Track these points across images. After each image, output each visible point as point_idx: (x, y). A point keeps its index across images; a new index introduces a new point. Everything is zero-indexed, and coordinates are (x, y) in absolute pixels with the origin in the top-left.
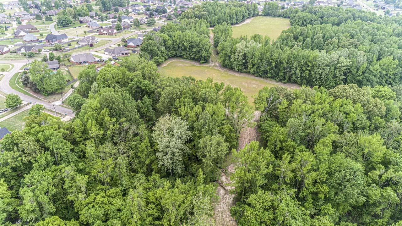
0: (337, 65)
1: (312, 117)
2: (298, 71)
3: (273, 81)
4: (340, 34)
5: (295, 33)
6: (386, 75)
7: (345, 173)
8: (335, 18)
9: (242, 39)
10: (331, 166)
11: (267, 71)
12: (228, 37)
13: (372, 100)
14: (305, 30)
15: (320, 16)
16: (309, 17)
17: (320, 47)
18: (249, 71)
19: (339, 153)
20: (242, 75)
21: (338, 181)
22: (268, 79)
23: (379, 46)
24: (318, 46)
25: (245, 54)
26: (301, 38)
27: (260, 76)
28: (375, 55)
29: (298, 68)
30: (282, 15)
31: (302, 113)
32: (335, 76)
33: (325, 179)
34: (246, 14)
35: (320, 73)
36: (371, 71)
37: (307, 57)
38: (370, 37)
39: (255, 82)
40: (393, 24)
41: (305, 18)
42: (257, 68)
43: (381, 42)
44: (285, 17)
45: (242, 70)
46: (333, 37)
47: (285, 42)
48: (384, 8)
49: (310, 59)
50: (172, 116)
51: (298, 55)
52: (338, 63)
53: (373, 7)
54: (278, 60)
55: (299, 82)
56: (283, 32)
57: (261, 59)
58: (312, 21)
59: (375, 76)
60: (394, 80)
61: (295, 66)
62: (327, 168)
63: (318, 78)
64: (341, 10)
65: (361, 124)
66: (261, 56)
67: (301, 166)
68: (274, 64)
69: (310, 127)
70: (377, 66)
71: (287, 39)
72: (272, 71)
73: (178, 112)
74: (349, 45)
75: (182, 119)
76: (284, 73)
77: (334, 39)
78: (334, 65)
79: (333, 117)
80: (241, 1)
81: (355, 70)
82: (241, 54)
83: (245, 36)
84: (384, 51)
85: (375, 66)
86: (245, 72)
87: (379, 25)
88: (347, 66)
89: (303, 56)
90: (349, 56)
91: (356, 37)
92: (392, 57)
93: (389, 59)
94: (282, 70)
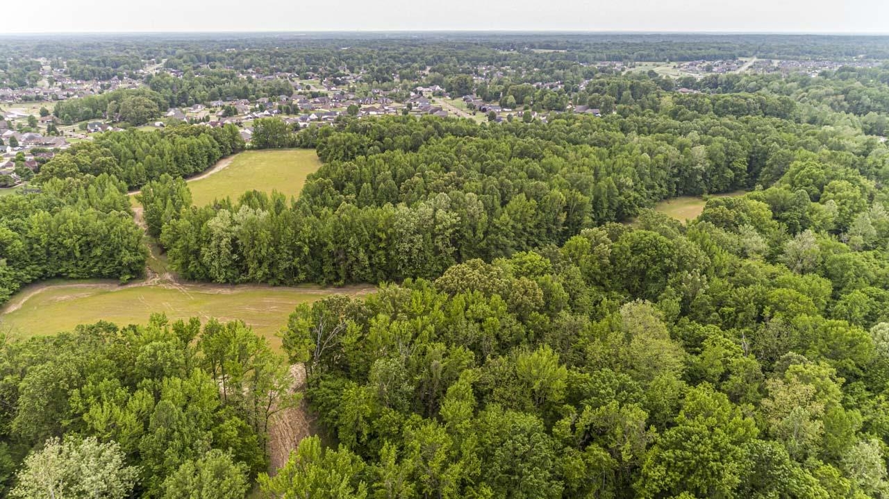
0: (435, 228)
1: (419, 345)
2: (362, 255)
3: (314, 287)
4: (423, 166)
5: (334, 176)
6: (524, 230)
7: (513, 443)
8: (405, 136)
9: (218, 207)
10: (483, 439)
11: (295, 268)
12: (183, 206)
13: (516, 282)
14: (354, 168)
15: (377, 136)
16: (355, 140)
17: (393, 197)
18: (253, 278)
19: (490, 406)
20: (237, 291)
21: (507, 467)
22: (303, 286)
23: (498, 178)
24: (388, 196)
25: (234, 240)
26: (351, 185)
27: (282, 283)
28: (495, 197)
29: (361, 249)
30: (297, 144)
31: (395, 343)
32: (437, 251)
33: (479, 471)
34: (214, 150)
35: (407, 250)
36: (497, 228)
37: (372, 222)
38: (478, 165)
39: (273, 300)
40: (507, 137)
41: (348, 144)
42: (271, 265)
43: (499, 170)
44: (305, 147)
45: (235, 279)
46: (413, 175)
47: (318, 198)
48: (484, 110)
49: (380, 225)
50: (69, 440)
51: (353, 220)
52: (436, 223)
53: (465, 109)
54: (314, 239)
55: (370, 277)
56: (308, 178)
57: (276, 244)
58: (362, 147)
59: (507, 236)
60: (538, 236)
61: (352, 246)
62: (476, 446)
63: (406, 261)
64: (411, 121)
65: (511, 335)
66: (272, 238)
67: (425, 460)
68: (306, 249)
69: (419, 367)
70: (505, 217)
71: (322, 191)
72: (307, 266)
73: (85, 424)
74: (446, 186)
75: (100, 440)
76: (334, 265)
77: (416, 179)
78: (428, 229)
79: (456, 334)
80: (196, 122)
81: (470, 231)
82: (223, 242)
83: (226, 199)
84: (509, 187)
85: (501, 218)
86: (243, 282)
87: (485, 141)
88: (454, 226)
89: (364, 221)
90: (451, 207)
91: (453, 168)
92: (524, 195)
93: (520, 201)
94: (327, 259)
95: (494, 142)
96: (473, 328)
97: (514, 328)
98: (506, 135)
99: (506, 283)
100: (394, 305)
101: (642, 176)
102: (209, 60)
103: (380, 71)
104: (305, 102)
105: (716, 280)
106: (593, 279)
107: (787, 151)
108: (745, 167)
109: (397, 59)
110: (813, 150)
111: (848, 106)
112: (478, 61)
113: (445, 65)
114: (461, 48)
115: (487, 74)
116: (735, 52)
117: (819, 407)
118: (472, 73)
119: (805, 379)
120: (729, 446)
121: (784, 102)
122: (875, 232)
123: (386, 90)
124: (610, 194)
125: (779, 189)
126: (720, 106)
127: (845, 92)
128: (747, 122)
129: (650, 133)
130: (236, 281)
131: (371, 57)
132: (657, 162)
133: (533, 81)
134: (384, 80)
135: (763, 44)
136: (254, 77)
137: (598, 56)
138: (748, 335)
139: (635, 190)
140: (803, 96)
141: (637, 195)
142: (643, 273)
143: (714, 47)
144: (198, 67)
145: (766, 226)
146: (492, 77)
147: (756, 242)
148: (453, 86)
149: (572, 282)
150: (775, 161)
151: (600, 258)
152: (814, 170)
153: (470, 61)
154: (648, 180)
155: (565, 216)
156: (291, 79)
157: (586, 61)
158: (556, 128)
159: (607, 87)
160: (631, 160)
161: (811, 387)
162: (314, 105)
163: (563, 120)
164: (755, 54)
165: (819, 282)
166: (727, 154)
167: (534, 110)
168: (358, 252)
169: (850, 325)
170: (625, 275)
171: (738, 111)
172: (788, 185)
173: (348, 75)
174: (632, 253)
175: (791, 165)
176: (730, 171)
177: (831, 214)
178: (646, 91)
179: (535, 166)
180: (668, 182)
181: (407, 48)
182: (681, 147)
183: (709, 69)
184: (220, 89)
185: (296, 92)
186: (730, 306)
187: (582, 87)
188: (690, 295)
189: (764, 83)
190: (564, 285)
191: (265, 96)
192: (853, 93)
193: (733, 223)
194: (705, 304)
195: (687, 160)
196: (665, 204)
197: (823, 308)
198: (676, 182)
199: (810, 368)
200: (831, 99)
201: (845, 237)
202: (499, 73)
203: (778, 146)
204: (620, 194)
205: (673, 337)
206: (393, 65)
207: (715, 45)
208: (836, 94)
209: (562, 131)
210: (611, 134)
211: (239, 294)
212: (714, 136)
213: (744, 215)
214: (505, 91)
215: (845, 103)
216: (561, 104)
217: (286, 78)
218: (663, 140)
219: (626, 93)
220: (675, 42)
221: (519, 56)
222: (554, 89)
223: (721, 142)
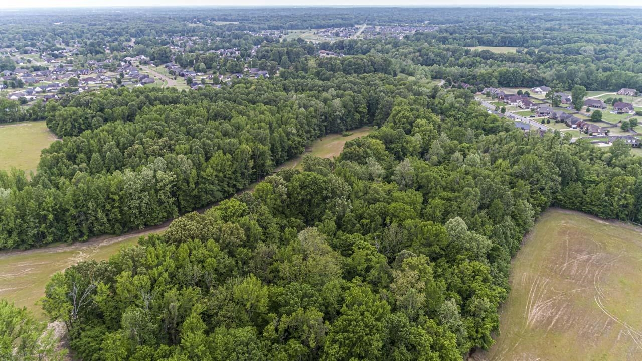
0: (157, 185)
1: (157, 290)
2: (100, 214)
3: (62, 244)
4: (141, 134)
5: (66, 150)
8: (122, 107)
10: (215, 356)
11: (43, 233)
13: (224, 226)
14: (83, 142)
15: (98, 109)
16: (80, 113)
17: (119, 162)
18: (5, 247)
19: (217, 330)
22: (51, 245)
23: (200, 140)
24: (115, 161)
26: (82, 155)
27: (32, 246)
28: (200, 155)
29: (99, 210)
30: (27, 117)
32: (160, 202)
35: (138, 205)
36: (205, 178)
37: (106, 188)
38: (184, 128)
39: (26, 263)
41: (73, 117)
42: (20, 234)
43: (201, 132)
44: (35, 120)
46: (133, 142)
47: (55, 170)
48: (183, 75)
49: (113, 189)
51: (89, 188)
52: (157, 181)
53: (167, 75)
54: (57, 207)
56: (43, 152)
57: (22, 216)
58: (87, 118)
59: (212, 184)
61: (91, 208)
63: (138, 214)
64: (126, 93)
65: (225, 268)
66: (18, 212)
68: (51, 217)
70: (209, 170)
71: (57, 163)
72: (53, 229)
74: (161, 149)
76: (77, 225)
77: (137, 146)
78: (152, 187)
79: (186, 276)
81: (185, 184)
84: (210, 146)
85: (207, 170)
87: (186, 107)
88: (171, 182)
89: (98, 188)
90: (168, 167)
91: (165, 134)
92: (221, 151)
93: (219, 156)
94: (71, 221)
95: (193, 107)
96: (197, 268)
97: (227, 262)
98: (202, 100)
99: (217, 228)
100: (134, 261)
101: (301, 124)
103: (92, 45)
104: (28, 76)
105: (357, 202)
106: (277, 211)
107: (390, 99)
108: (366, 111)
110: (405, 98)
111: (422, 59)
112: (171, 33)
113: (146, 37)
114: (159, 22)
115: (181, 44)
116: (352, 21)
117: (422, 284)
118: (169, 43)
119: (412, 267)
120: (374, 323)
121: (385, 60)
122: (443, 152)
123: (99, 60)
124: (282, 141)
125: (386, 128)
126: (346, 65)
127: (419, 51)
128: (364, 78)
129: (303, 90)
131: (83, 32)
132: (311, 113)
133: (217, 49)
134: (97, 52)
135: (369, 15)
137: (262, 26)
138: (378, 237)
139: (298, 135)
140: (396, 54)
141: (300, 139)
142: (310, 200)
143: (339, 18)
145: (382, 155)
146: (185, 46)
147: (378, 169)
148: (156, 56)
149: (263, 218)
150: (384, 106)
151: (280, 196)
152: (406, 114)
153: (166, 33)
154: (307, 127)
155: (253, 163)
156: (11, 55)
157: (254, 31)
158: (239, 92)
159: (271, 53)
160: (293, 114)
161: (416, 272)
162: (37, 78)
163: (243, 85)
164: (365, 21)
165: (415, 195)
166: (354, 103)
167: (220, 74)
168: (97, 212)
169: (434, 224)
170: (298, 205)
171: (359, 69)
172: (392, 124)
173: (64, 49)
174: (301, 189)
175: (393, 109)
176: (357, 114)
177: (418, 142)
178: (298, 55)
179: (226, 126)
180: (319, 126)
181: (113, 23)
182: (325, 101)
183: (337, 35)
185: (18, 67)
186: (366, 219)
187: (254, 53)
188: (342, 214)
189: (372, 46)
190: (258, 221)
192: (424, 51)
193: (362, 156)
194: (350, 220)
195: (329, 109)
196: (319, 141)
197: (419, 212)
198: (324, 126)
199: (415, 260)
200: (412, 55)
201: (427, 156)
202: (191, 43)
203: (384, 95)
204: (289, 139)
205: (334, 247)
206: (103, 39)
207: (339, 16)
208: (414, 52)
209: (243, 94)
210: (277, 94)
212: (345, 91)
213: (368, 150)
214: (197, 59)
215: (420, 58)
216: (240, 67)
217: (6, 53)
218: (312, 97)
219: (285, 57)
220: (313, 13)
221: (204, 28)
222: (233, 55)
223: (350, 95)
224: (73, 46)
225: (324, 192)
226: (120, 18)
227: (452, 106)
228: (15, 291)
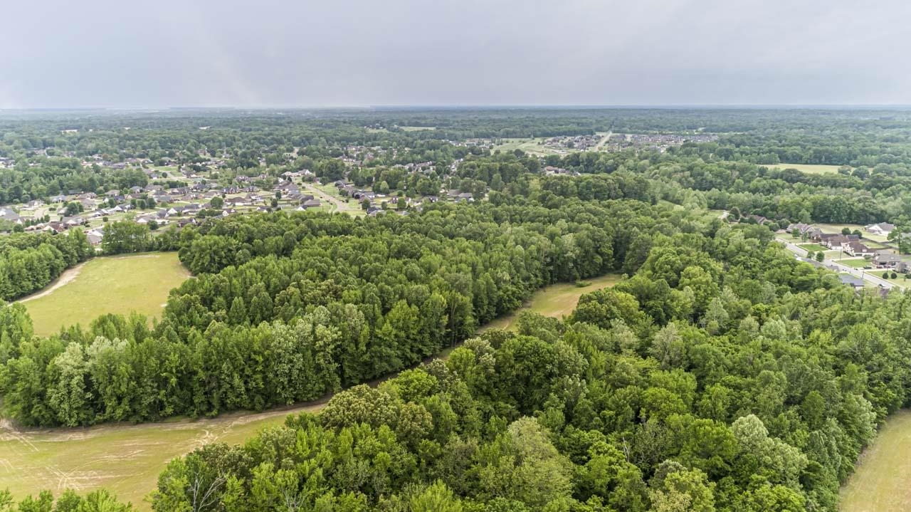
0: (315, 345)
1: (307, 492)
2: (237, 381)
3: (183, 420)
4: (299, 274)
5: (201, 291)
6: (408, 337)
8: (277, 238)
9: (67, 337)
11: (161, 402)
12: (23, 339)
13: (403, 407)
14: (223, 281)
15: (246, 238)
16: (222, 243)
17: (267, 310)
18: (111, 417)
20: (92, 434)
22: (170, 420)
23: (377, 284)
24: (262, 310)
25: (87, 376)
26: (221, 299)
27: (146, 420)
28: (376, 305)
29: (236, 375)
30: (155, 247)
31: (281, 495)
32: (318, 369)
34: (57, 261)
35: (287, 371)
36: (380, 338)
37: (247, 345)
38: (356, 268)
39: (137, 442)
40: (383, 233)
41: (214, 248)
42: (132, 401)
43: (377, 274)
44: (166, 250)
45: (89, 420)
46: (288, 284)
47: (185, 317)
48: (357, 197)
49: (256, 347)
51: (225, 343)
52: (316, 339)
53: (337, 196)
54: (182, 368)
55: (247, 404)
56: (172, 293)
57: (138, 379)
58: (230, 251)
59: (390, 346)
60: (422, 343)
61: (226, 372)
63: (286, 383)
64: (282, 217)
65: (402, 467)
66: (133, 371)
68: (174, 380)
70: (387, 327)
71: (188, 309)
72: (175, 397)
74: (323, 295)
76: (206, 393)
77: (291, 289)
78: (308, 347)
79: (347, 476)
80: (33, 223)
81: (352, 345)
82: (74, 381)
83: (75, 326)
84: (389, 294)
85: (383, 328)
86: (99, 423)
87: (361, 240)
88: (334, 341)
89: (237, 345)
90: (332, 321)
91: (330, 275)
92: (405, 301)
93: (402, 308)
94: (199, 388)
95: (369, 239)
96: (363, 465)
97: (405, 460)
98: (382, 230)
99: (393, 410)
100: (278, 449)
101: (518, 269)
102: (45, 144)
103: (244, 155)
104: (161, 194)
105: (595, 384)
106: (479, 391)
107: (647, 236)
108: (611, 252)
109: (262, 141)
110: (668, 234)
111: (694, 181)
112: (346, 141)
113: (313, 146)
114: (330, 127)
115: (358, 155)
116: (593, 128)
118: (342, 154)
119: (681, 487)
121: (640, 182)
122: (726, 315)
123: (251, 175)
124: (489, 291)
125: (641, 278)
126: (583, 188)
127: (690, 169)
128: (608, 206)
129: (522, 221)
130: (90, 423)
131: (234, 139)
132: (531, 253)
133: (404, 162)
134: (250, 165)
135: (616, 119)
136: (100, 164)
137: (466, 133)
138: (628, 437)
139: (513, 283)
140: (656, 174)
141: (514, 289)
142: (528, 379)
143: (573, 123)
144: (33, 153)
145: (635, 317)
146: (363, 159)
147: (627, 337)
148: (324, 170)
149: (459, 399)
150: (637, 246)
151: (486, 368)
152: (671, 257)
153: (339, 141)
154: (524, 272)
155: (447, 319)
156: (144, 167)
157: (455, 139)
158: (432, 221)
160: (506, 254)
161: (687, 495)
162: (172, 197)
163: (437, 211)
164: (610, 128)
165: (685, 378)
166: (594, 240)
167: (407, 196)
168: (233, 377)
169: (715, 423)
170: (509, 383)
171: (601, 194)
172: (650, 272)
173: (209, 160)
174: (516, 360)
175: (651, 251)
176: (599, 257)
177: (689, 300)
178: (515, 173)
179: (414, 267)
180: (543, 271)
181: (272, 128)
182: (552, 237)
184: (60, 182)
185: (150, 182)
186: (610, 409)
187: (454, 168)
188: (573, 400)
189: (620, 161)
190: (451, 403)
191: (115, 188)
192: (697, 169)
193: (605, 317)
194: (586, 410)
195: (558, 248)
196: (542, 294)
197: (690, 403)
198: (550, 271)
199: (685, 476)
200: (679, 176)
201: (703, 321)
202: (370, 154)
203: (637, 230)
204: (499, 289)
205: (561, 449)
206: (258, 148)
207: (574, 120)
208: (683, 171)
209: (438, 224)
210: (484, 225)
211: (94, 438)
212: (580, 223)
213: (614, 309)
214: (377, 176)
215: (691, 179)
216: (435, 188)
217: (138, 165)
218: (534, 230)
219: (496, 176)
220: (537, 117)
221: (389, 135)
222: (426, 171)
223: (587, 229)
224: (220, 157)
225: (549, 367)
226: (283, 121)
227: (740, 249)
228: (119, 479)
